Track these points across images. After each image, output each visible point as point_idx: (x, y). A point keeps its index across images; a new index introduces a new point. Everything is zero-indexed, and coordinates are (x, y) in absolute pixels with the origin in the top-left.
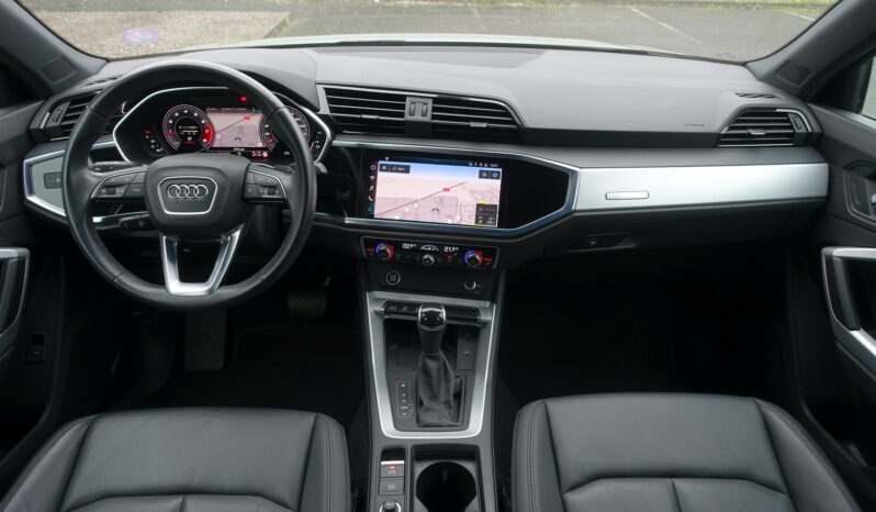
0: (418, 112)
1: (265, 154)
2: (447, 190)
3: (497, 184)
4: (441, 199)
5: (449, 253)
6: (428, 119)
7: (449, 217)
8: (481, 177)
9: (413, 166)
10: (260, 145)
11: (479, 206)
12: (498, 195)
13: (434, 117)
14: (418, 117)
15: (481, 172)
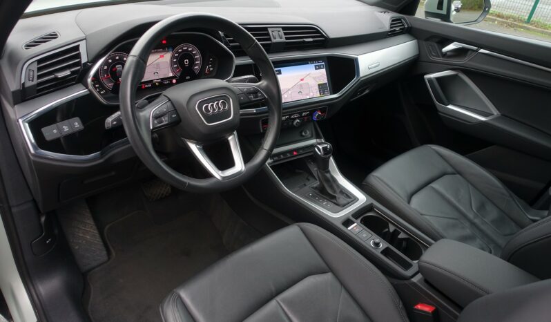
0: (278, 37)
1: (174, 81)
2: (302, 80)
3: (323, 71)
4: (301, 85)
5: (305, 116)
6: (283, 40)
7: (307, 95)
8: (316, 69)
9: (282, 69)
10: (171, 75)
11: (319, 85)
12: (326, 77)
13: (287, 38)
14: (278, 40)
15: (315, 66)
